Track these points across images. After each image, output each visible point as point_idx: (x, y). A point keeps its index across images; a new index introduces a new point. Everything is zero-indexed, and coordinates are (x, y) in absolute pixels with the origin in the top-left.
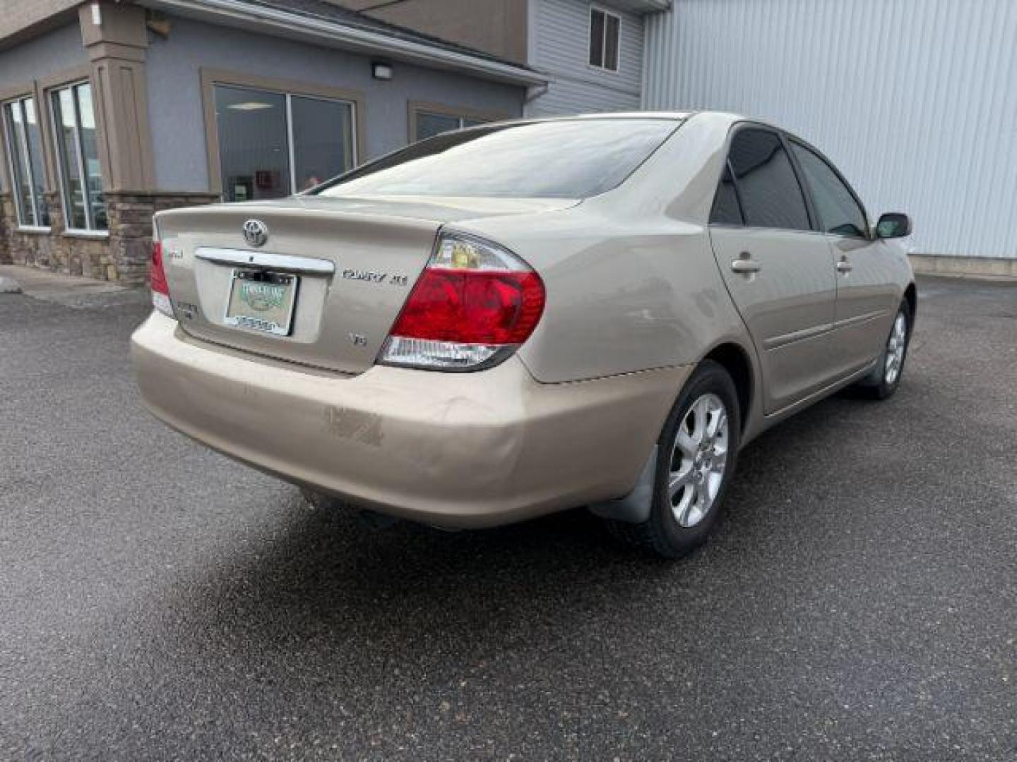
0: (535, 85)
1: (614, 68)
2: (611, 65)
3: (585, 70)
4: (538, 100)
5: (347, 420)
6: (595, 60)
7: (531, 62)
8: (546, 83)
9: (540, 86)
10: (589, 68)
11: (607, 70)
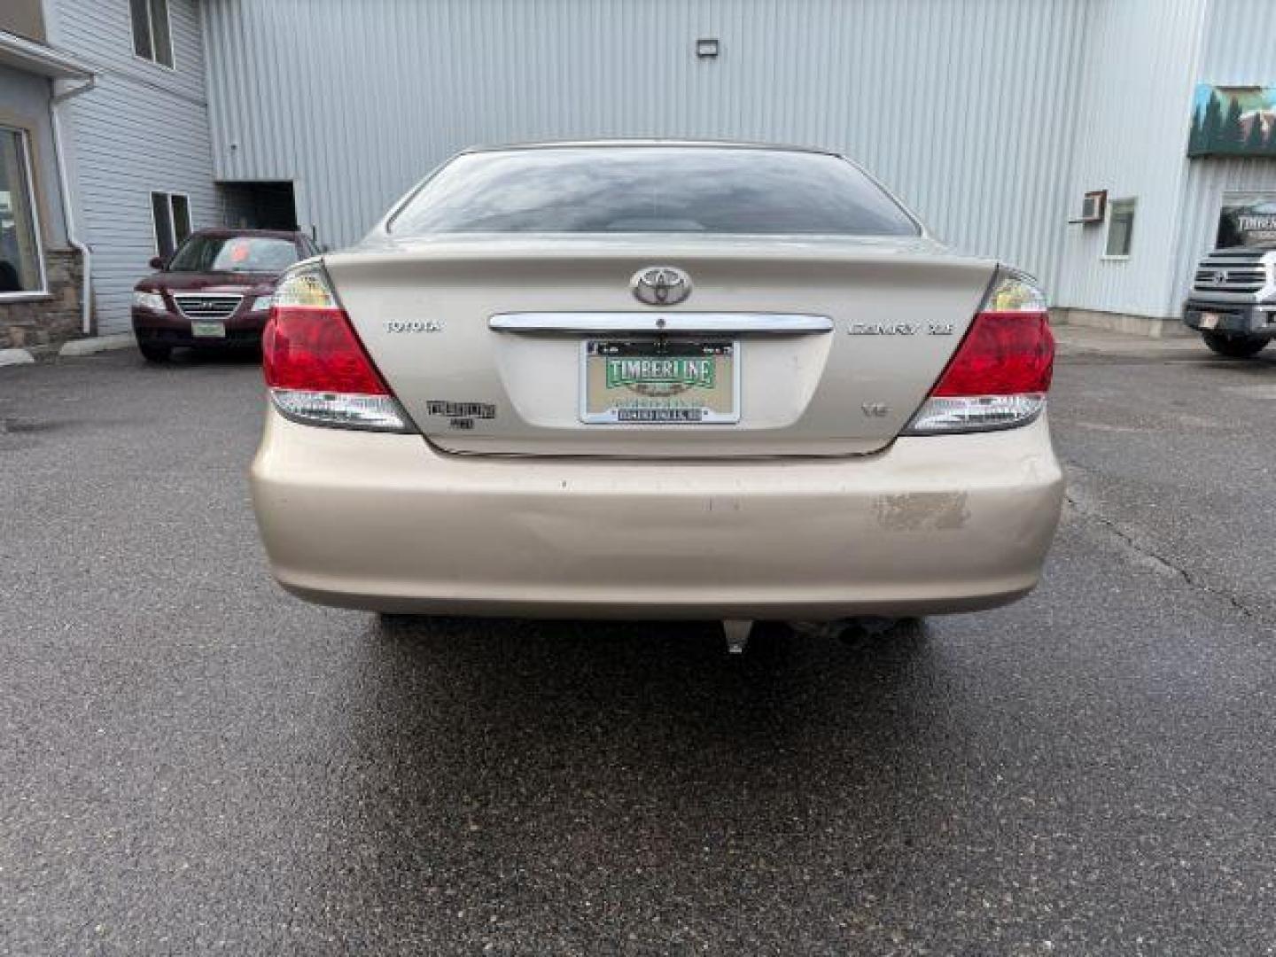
0: (68, 75)
1: (169, 64)
2: (164, 58)
3: (131, 62)
4: (73, 100)
5: (909, 509)
6: (143, 49)
7: (52, 38)
8: (91, 75)
9: (77, 77)
10: (134, 59)
11: (160, 66)
